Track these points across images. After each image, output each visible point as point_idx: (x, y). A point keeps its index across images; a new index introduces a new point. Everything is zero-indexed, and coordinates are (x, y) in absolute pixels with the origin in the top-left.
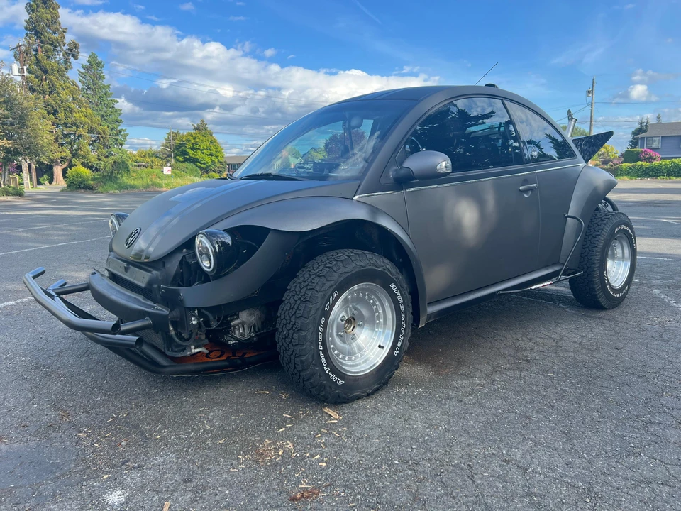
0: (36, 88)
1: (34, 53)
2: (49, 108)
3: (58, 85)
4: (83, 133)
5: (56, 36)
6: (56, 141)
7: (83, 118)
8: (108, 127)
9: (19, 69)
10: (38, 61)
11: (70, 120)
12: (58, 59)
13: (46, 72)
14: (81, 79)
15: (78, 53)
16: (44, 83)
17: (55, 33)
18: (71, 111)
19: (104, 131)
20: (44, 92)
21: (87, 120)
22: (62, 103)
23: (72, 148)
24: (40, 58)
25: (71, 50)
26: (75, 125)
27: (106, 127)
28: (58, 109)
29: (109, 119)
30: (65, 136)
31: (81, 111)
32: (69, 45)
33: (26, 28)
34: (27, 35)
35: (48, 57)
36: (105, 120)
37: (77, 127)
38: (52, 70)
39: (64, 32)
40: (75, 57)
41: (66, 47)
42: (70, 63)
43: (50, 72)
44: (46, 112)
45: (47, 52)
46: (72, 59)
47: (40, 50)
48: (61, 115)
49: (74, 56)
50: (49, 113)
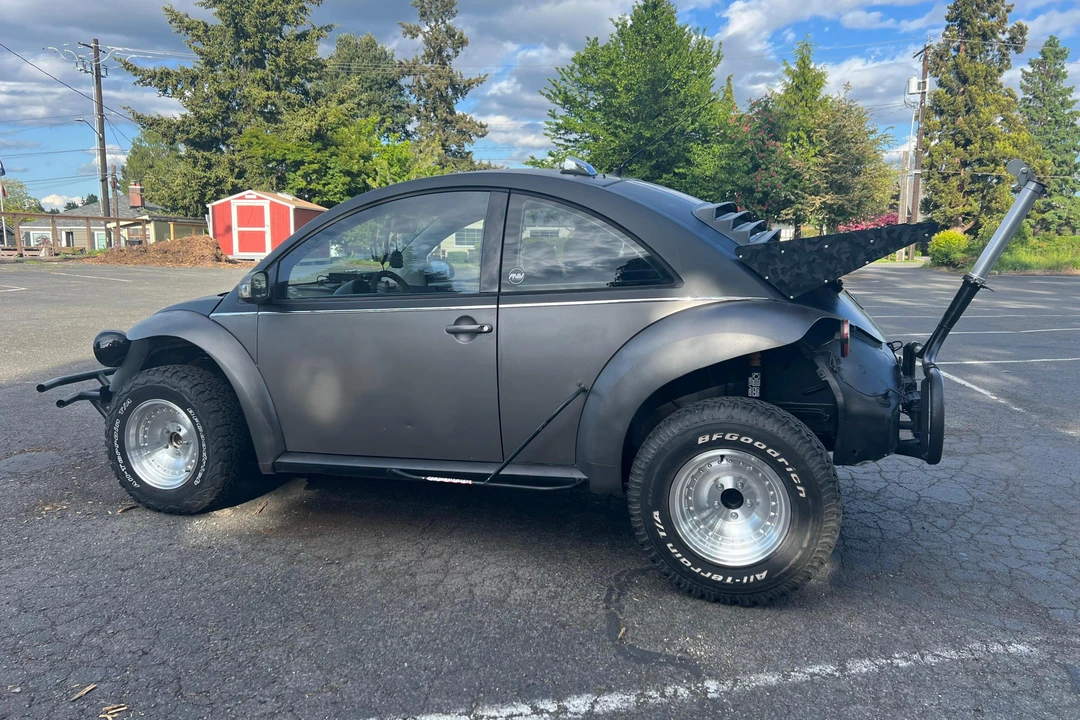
0: (946, 109)
1: (954, 54)
2: (959, 137)
3: (980, 100)
4: (1004, 173)
5: (993, 21)
6: (961, 188)
7: (1010, 149)
8: (1054, 159)
9: (919, 83)
10: (956, 66)
11: (987, 154)
12: (989, 58)
13: (964, 81)
14: (1024, 83)
15: (1024, 41)
16: (960, 99)
17: (993, 16)
18: (992, 138)
19: (1042, 168)
20: (956, 114)
21: (1016, 152)
22: (979, 127)
23: (984, 197)
24: (959, 61)
25: (1012, 39)
26: (994, 161)
27: (1049, 161)
28: (972, 138)
29: (1059, 146)
30: (975, 179)
31: (1009, 138)
32: (1010, 31)
33: (947, 19)
34: (947, 28)
35: (973, 57)
36: (1052, 147)
37: (997, 165)
38: (976, 76)
39: (1008, 11)
40: (1018, 50)
41: (1007, 35)
42: (1009, 60)
43: (971, 79)
44: (953, 144)
45: (972, 49)
46: (1012, 53)
47: (963, 47)
48: (974, 147)
49: (1016, 48)
50: (957, 145)
